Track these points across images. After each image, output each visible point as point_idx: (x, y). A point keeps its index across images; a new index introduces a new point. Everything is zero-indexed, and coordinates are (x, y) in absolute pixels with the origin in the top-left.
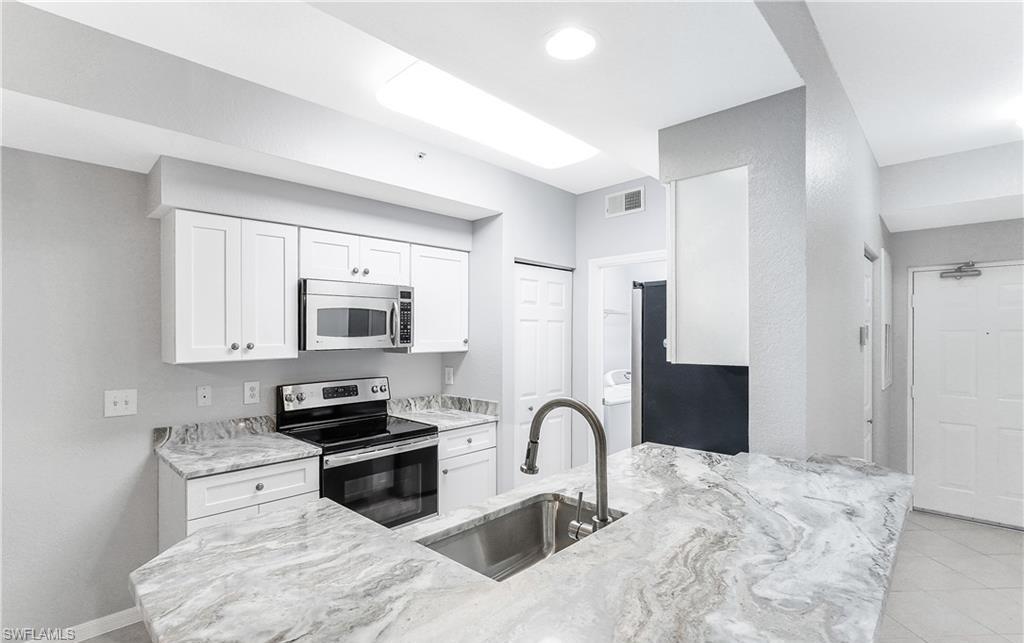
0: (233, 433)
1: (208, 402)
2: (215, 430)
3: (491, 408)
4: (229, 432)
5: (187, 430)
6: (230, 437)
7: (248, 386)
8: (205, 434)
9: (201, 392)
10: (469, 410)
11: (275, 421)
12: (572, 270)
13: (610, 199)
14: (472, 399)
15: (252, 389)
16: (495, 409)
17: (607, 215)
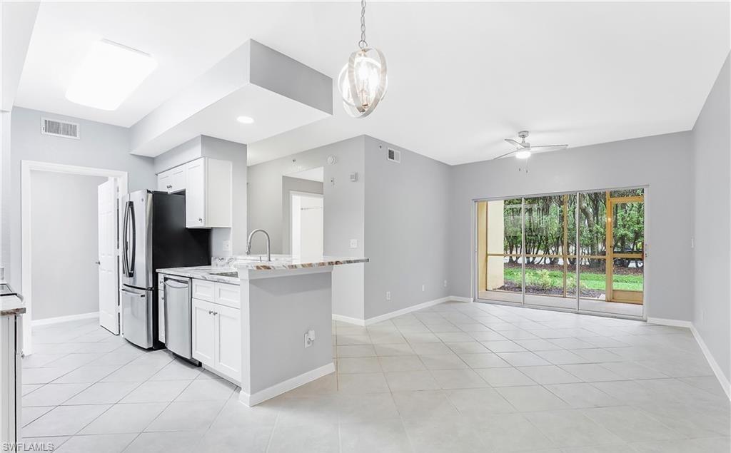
13: (46, 121)
17: (43, 132)
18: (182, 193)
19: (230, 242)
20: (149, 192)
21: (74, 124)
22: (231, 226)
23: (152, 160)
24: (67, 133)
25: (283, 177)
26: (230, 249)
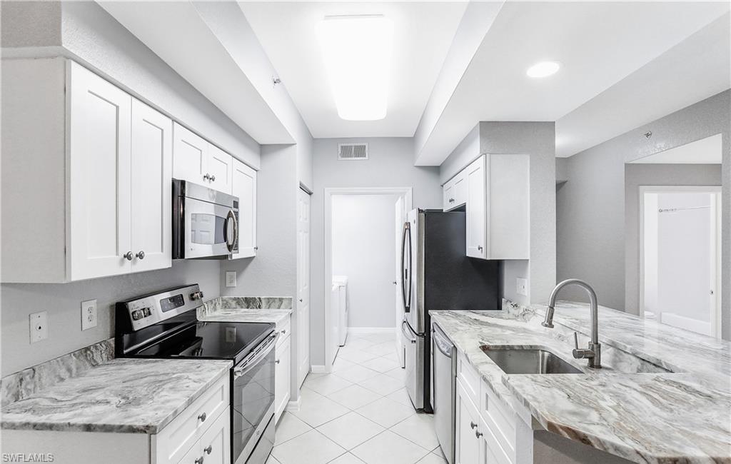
0: (74, 371)
1: (43, 334)
2: (55, 371)
3: (285, 302)
4: (69, 370)
5: (21, 380)
6: (71, 376)
7: (86, 307)
8: (43, 381)
9: (35, 321)
10: (260, 307)
11: (114, 346)
12: (310, 194)
13: (342, 147)
14: (262, 297)
15: (90, 310)
16: (290, 303)
17: (340, 158)
18: (462, 209)
19: (527, 282)
20: (420, 211)
21: (363, 144)
22: (528, 258)
23: (437, 170)
24: (357, 155)
25: (626, 164)
26: (527, 292)
